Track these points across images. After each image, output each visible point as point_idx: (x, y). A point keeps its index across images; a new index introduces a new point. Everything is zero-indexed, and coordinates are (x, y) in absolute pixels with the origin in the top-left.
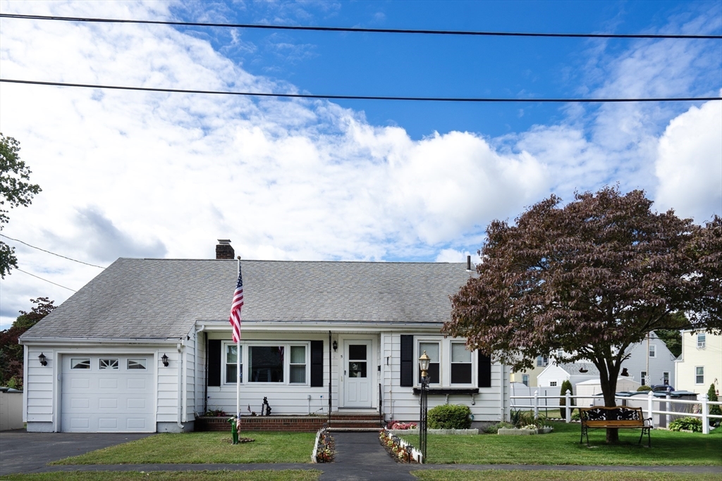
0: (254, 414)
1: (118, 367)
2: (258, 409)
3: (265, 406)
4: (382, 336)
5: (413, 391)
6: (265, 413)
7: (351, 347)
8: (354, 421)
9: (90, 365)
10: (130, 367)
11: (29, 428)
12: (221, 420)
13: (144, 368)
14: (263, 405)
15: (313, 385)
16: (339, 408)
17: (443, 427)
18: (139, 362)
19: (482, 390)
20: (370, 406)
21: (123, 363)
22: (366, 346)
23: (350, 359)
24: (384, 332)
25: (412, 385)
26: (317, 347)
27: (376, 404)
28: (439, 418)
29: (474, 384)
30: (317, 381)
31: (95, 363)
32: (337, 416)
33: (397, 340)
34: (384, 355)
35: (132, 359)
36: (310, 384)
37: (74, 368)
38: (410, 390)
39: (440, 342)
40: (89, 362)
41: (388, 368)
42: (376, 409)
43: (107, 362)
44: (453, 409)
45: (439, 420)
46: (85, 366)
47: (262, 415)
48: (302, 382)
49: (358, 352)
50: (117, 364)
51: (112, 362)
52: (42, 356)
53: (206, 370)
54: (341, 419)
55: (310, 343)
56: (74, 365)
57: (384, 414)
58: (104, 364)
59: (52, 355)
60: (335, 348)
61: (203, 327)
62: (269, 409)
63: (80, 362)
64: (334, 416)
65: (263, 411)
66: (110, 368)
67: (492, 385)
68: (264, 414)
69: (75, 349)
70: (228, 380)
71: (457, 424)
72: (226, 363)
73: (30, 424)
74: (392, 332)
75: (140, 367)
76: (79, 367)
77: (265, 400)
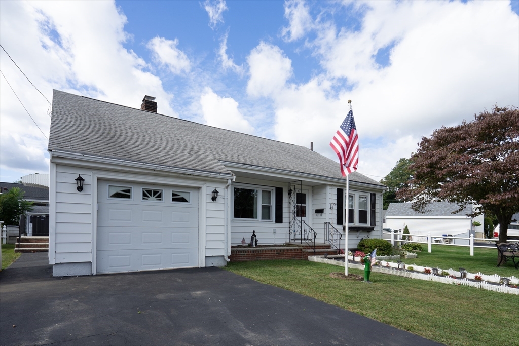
1: (162, 198)
3: (254, 238)
4: (328, 188)
7: (298, 194)
9: (131, 194)
10: (174, 200)
11: (56, 272)
13: (186, 201)
14: (252, 237)
15: (277, 221)
18: (182, 195)
21: (167, 195)
22: (305, 194)
23: (297, 203)
24: (329, 185)
25: (342, 224)
26: (279, 193)
29: (369, 224)
31: (136, 193)
33: (335, 192)
34: (329, 202)
35: (176, 190)
36: (275, 221)
38: (341, 227)
39: (354, 195)
40: (129, 191)
41: (331, 211)
43: (149, 192)
46: (124, 195)
50: (160, 196)
51: (155, 192)
52: (80, 179)
55: (275, 190)
56: (111, 194)
58: (146, 195)
59: (90, 179)
60: (290, 194)
62: (256, 241)
63: (119, 190)
66: (152, 200)
67: (376, 225)
73: (58, 266)
74: (332, 185)
75: (183, 200)
76: (117, 195)
77: (254, 232)
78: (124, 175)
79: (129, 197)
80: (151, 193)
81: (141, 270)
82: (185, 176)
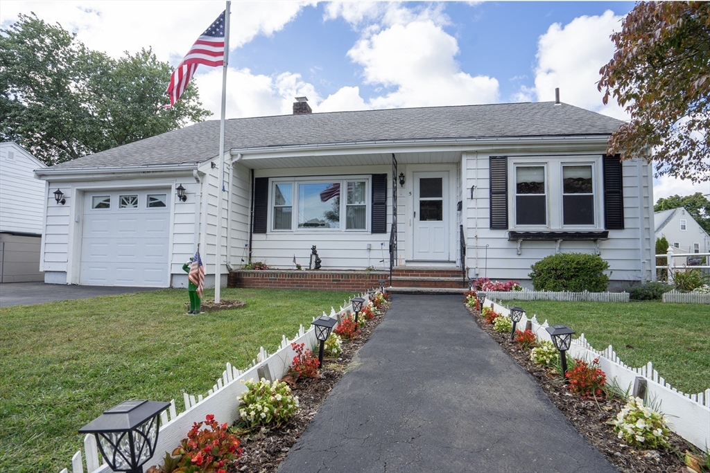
0: (299, 267)
1: (138, 205)
2: (305, 262)
3: (314, 257)
4: (464, 159)
5: (507, 236)
6: (313, 266)
7: (423, 181)
8: (426, 278)
9: (110, 203)
10: (152, 205)
11: (48, 279)
12: (258, 273)
13: (165, 206)
14: (311, 256)
15: (374, 231)
16: (407, 261)
17: (566, 287)
18: (160, 199)
19: (612, 234)
20: (447, 259)
21: (143, 199)
22: (441, 179)
23: (421, 197)
24: (467, 153)
25: (506, 227)
26: (379, 182)
27: (456, 256)
28: (559, 273)
29: (599, 225)
30: (379, 227)
31: (115, 200)
32: (402, 271)
33: (484, 163)
34: (466, 185)
35: (152, 194)
36: (370, 230)
37: (96, 207)
38: (504, 234)
39: (545, 166)
40: (108, 200)
41: (472, 204)
42: (455, 262)
43: (127, 199)
44: (582, 259)
45: (559, 277)
46: (105, 205)
47: (310, 269)
48: (361, 228)
49: (431, 187)
50: (137, 202)
51: (133, 199)
52: (58, 193)
53: (252, 213)
54: (408, 275)
55: (370, 178)
56: (96, 205)
57: (468, 269)
58: (123, 203)
59: (70, 192)
60: (402, 183)
61: (239, 155)
62: (318, 262)
63: (101, 200)
64: (397, 271)
65: (311, 264)
66: (130, 207)
67: (625, 227)
68: (313, 268)
69: (92, 183)
70: (277, 226)
71: (591, 282)
72: (274, 205)
73: (48, 274)
74: (477, 152)
75: (161, 204)
76: (100, 206)
77: (314, 249)
78: (90, 183)
79: (108, 206)
80: (128, 200)
81: (115, 285)
82: (144, 174)
